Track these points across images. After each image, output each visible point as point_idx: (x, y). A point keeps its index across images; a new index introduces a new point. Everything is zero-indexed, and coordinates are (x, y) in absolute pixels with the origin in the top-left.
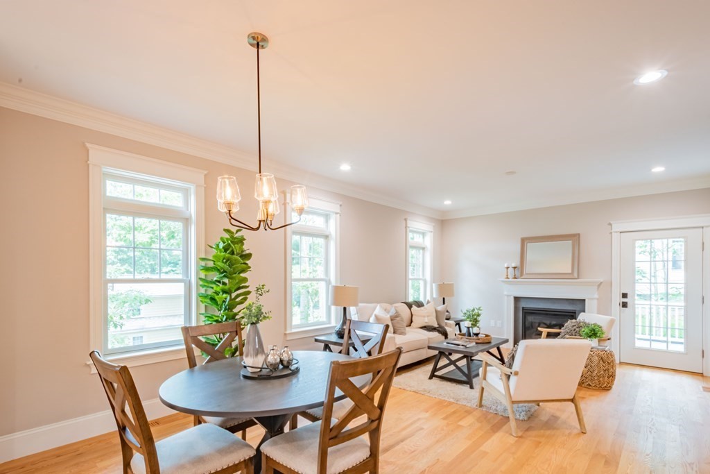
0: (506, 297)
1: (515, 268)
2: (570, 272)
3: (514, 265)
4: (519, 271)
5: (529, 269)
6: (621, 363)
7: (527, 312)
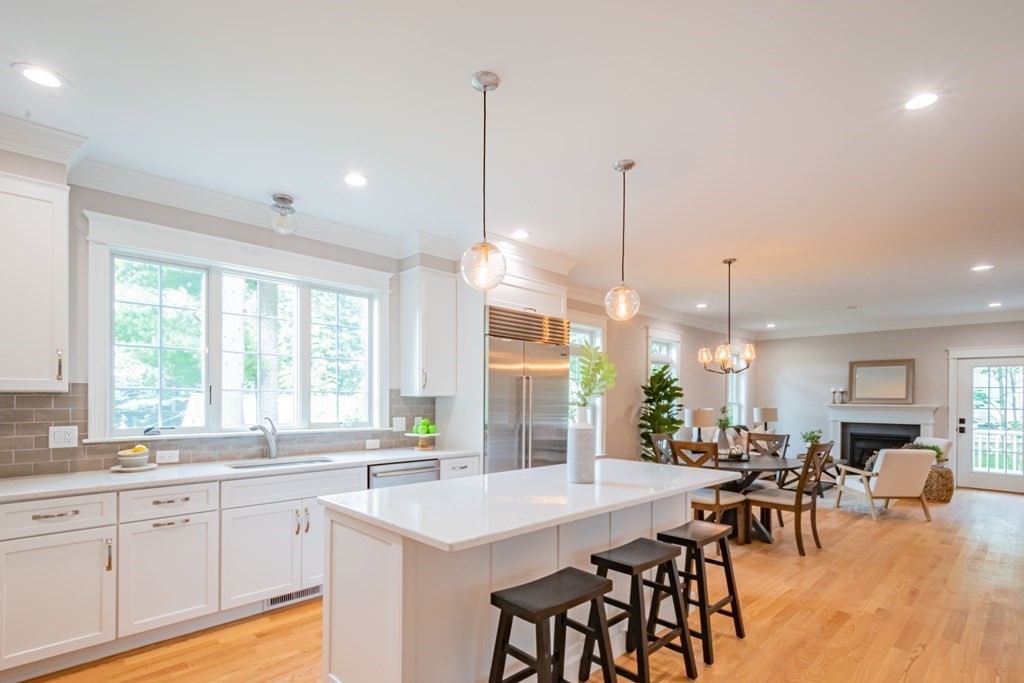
0: (832, 423)
1: (842, 393)
2: (904, 397)
3: (841, 390)
4: (848, 396)
5: (858, 394)
6: (958, 487)
7: (855, 438)
